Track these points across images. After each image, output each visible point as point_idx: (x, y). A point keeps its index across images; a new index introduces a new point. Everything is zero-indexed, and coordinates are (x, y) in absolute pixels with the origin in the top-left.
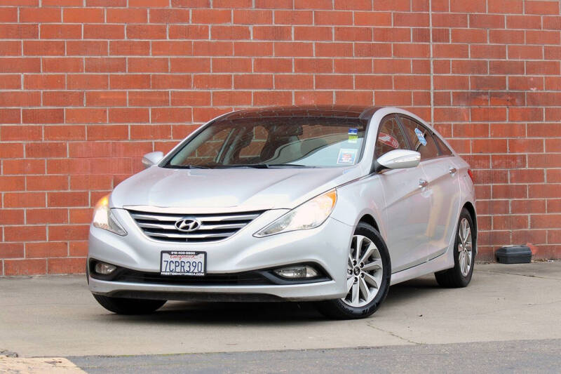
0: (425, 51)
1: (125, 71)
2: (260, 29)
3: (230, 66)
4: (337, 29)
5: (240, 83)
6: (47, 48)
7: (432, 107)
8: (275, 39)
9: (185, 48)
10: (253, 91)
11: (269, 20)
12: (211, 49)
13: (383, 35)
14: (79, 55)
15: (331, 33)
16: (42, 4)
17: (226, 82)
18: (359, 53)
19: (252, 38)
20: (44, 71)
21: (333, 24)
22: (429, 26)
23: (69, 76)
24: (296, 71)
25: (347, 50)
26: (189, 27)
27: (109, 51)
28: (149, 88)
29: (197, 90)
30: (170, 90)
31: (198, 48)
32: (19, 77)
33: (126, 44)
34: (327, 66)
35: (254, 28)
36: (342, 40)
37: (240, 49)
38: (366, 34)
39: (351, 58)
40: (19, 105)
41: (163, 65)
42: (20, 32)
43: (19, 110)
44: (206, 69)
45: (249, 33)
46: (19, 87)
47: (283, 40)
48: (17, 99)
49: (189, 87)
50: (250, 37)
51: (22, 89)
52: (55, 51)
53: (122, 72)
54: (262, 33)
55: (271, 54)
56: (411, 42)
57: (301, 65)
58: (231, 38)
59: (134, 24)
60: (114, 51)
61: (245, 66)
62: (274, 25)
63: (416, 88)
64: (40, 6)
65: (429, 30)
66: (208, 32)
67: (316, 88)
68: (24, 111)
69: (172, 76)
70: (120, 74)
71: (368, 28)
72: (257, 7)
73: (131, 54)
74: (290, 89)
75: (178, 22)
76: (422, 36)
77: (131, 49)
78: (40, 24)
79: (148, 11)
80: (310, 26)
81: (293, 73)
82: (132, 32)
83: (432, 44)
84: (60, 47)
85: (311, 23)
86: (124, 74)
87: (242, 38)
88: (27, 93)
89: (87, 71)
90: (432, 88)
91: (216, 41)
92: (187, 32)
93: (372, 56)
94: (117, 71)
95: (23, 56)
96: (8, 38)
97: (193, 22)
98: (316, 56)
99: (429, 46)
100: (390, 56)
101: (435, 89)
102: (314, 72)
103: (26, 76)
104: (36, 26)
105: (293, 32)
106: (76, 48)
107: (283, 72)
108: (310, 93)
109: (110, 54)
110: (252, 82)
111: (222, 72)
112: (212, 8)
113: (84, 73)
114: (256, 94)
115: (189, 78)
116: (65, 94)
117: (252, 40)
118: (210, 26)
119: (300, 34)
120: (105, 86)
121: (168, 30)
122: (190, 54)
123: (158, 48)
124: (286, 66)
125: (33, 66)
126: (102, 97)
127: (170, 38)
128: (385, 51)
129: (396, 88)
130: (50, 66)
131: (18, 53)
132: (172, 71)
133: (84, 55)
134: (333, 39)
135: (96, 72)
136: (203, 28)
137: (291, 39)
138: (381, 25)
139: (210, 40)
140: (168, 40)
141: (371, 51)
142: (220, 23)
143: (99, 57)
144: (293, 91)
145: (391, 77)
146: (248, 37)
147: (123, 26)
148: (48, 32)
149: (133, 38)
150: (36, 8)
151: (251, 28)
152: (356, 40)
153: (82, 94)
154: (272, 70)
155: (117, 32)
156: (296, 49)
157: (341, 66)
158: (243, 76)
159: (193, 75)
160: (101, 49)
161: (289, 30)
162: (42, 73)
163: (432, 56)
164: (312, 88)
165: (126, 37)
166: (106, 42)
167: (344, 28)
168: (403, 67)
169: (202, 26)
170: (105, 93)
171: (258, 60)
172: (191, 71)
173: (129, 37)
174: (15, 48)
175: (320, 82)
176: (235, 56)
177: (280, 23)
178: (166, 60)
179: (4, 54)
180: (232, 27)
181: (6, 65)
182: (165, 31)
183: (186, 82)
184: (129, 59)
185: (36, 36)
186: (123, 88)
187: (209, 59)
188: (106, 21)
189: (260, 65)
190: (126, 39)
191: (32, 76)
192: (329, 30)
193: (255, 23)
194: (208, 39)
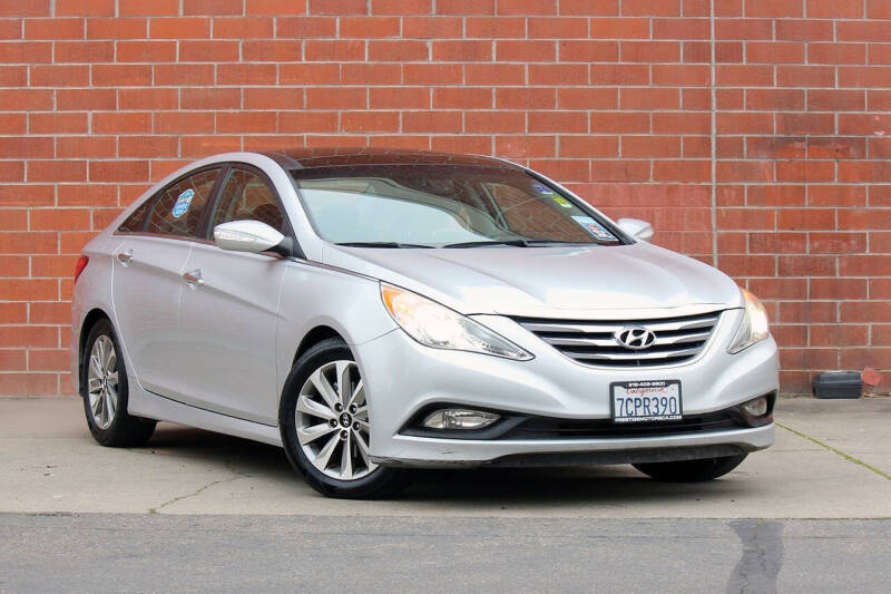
0: (703, 76)
1: (239, 108)
2: (444, 45)
3: (397, 99)
4: (564, 44)
5: (411, 123)
6: (126, 75)
7: (714, 160)
8: (467, 60)
9: (329, 74)
10: (431, 135)
11: (457, 31)
12: (367, 75)
13: (637, 52)
14: (173, 84)
15: (554, 50)
16: (120, 12)
17: (391, 122)
18: (597, 79)
19: (430, 58)
20: (122, 107)
21: (557, 37)
22: (709, 38)
23: (157, 115)
24: (497, 107)
25: (579, 76)
26: (335, 43)
27: (215, 78)
28: (274, 130)
29: (346, 135)
30: (305, 135)
31: (351, 74)
32: (85, 116)
33: (240, 68)
34: (547, 99)
35: (434, 44)
36: (571, 60)
37: (412, 74)
38: (610, 52)
39: (586, 87)
40: (85, 155)
41: (295, 98)
42: (88, 53)
43: (85, 162)
44: (360, 103)
45: (427, 50)
46: (85, 131)
47: (480, 59)
48: (82, 147)
49: (334, 129)
50: (428, 57)
51: (90, 134)
52: (138, 80)
53: (235, 108)
54: (444, 51)
55: (461, 82)
56: (681, 63)
57: (505, 97)
58: (398, 60)
59: (254, 40)
60: (223, 79)
61: (421, 99)
62: (464, 38)
63: (688, 131)
64: (117, 16)
65: (709, 44)
66: (363, 51)
67: (530, 131)
68: (91, 164)
69: (309, 115)
70: (231, 111)
71: (612, 43)
72: (439, 13)
73: (247, 83)
74: (488, 132)
75: (318, 35)
76: (699, 53)
77: (248, 74)
78: (116, 41)
79: (275, 20)
80: (521, 40)
81: (494, 109)
82: (250, 51)
83: (713, 65)
84: (145, 74)
85: (524, 36)
86: (237, 111)
87: (414, 60)
88: (95, 139)
89: (183, 107)
90: (714, 131)
91: (375, 63)
92: (331, 51)
93: (619, 84)
94: (227, 108)
95: (91, 87)
96: (70, 61)
97: (341, 36)
98: (531, 82)
99: (708, 69)
100: (647, 84)
101: (718, 133)
102: (525, 108)
103: (95, 115)
104: (109, 45)
105: (494, 48)
106: (169, 75)
107: (478, 107)
108: (520, 138)
109: (218, 83)
110: (430, 123)
111: (384, 108)
112: (370, 15)
113: (179, 110)
114: (435, 139)
115: (333, 117)
116: (151, 141)
117: (430, 61)
118: (367, 41)
119: (505, 51)
120: (210, 129)
121: (303, 49)
122: (336, 82)
123: (290, 74)
124: (483, 99)
125: (107, 101)
126: (204, 144)
127: (307, 60)
128: (641, 75)
129: (655, 131)
130: (128, 100)
131: (83, 82)
132: (308, 107)
133: (180, 84)
134: (557, 58)
135: (197, 108)
136: (357, 45)
137: (491, 59)
138: (632, 38)
139: (366, 61)
140: (304, 61)
141: (616, 76)
142: (383, 36)
143: (201, 87)
144: (494, 136)
145: (647, 115)
146: (425, 57)
147: (237, 43)
148: (128, 52)
149: (251, 60)
150: (111, 18)
151: (429, 43)
152: (593, 60)
153: (175, 140)
154: (460, 104)
155: (227, 51)
156: (497, 74)
157: (569, 99)
158: (417, 113)
159: (340, 112)
160: (204, 75)
161: (488, 46)
162: (118, 111)
163: (713, 83)
164: (522, 130)
165: (241, 58)
166: (212, 66)
167: (573, 43)
168: (669, 99)
169: (354, 42)
170: (210, 139)
171: (440, 89)
172: (338, 107)
173: (245, 58)
174: (80, 76)
175: (536, 123)
176: (405, 84)
177: (474, 37)
178: (300, 91)
179: (64, 84)
180: (400, 43)
181: (66, 100)
182: (300, 50)
183: (330, 123)
184: (245, 90)
185: (110, 58)
186: (236, 132)
187: (365, 89)
188: (211, 36)
189: (442, 98)
190: (241, 61)
191: (104, 114)
192: (551, 45)
193: (435, 37)
194: (363, 60)
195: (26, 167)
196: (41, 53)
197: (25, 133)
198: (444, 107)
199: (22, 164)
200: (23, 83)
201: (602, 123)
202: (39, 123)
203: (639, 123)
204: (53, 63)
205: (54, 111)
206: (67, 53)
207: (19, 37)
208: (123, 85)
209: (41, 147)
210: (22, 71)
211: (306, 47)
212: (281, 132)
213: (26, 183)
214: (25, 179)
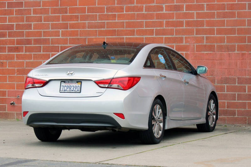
1: (105, 28)
2: (168, 6)
3: (154, 24)
4: (207, 5)
5: (158, 33)
6: (71, 18)
8: (176, 11)
9: (132, 17)
10: (164, 36)
11: (173, 1)
12: (144, 17)
13: (232, 7)
14: (85, 21)
15: (204, 7)
17: (151, 32)
18: (218, 17)
19: (164, 11)
20: (70, 28)
21: (205, 2)
23: (80, 31)
24: (185, 27)
25: (212, 16)
26: (134, 6)
27: (98, 18)
28: (115, 36)
29: (137, 37)
30: (125, 37)
31: (139, 16)
32: (59, 31)
33: (105, 15)
34: (202, 24)
36: (210, 10)
37: (159, 16)
38: (223, 7)
39: (215, 19)
40: (59, 44)
41: (122, 25)
42: (60, 11)
43: (59, 46)
44: (142, 26)
45: (163, 8)
46: (59, 36)
47: (180, 11)
48: (58, 41)
49: (134, 35)
50: (163, 10)
51: (61, 37)
52: (75, 20)
53: (104, 28)
54: (169, 8)
55: (174, 18)
56: (247, 10)
57: (188, 24)
58: (154, 11)
59: (109, 6)
60: (100, 19)
61: (161, 24)
62: (175, 4)
63: (249, 34)
66: (143, 8)
67: (196, 35)
68: (61, 47)
69: (126, 30)
70: (103, 29)
71: (223, 4)
73: (107, 20)
74: (183, 35)
75: (129, 4)
77: (107, 17)
78: (68, 7)
80: (193, 4)
81: (184, 28)
82: (109, 10)
84: (77, 17)
85: (194, 2)
86: (104, 29)
87: (159, 11)
88: (62, 39)
89: (88, 28)
91: (147, 12)
92: (133, 9)
93: (226, 18)
94: (101, 28)
95: (61, 22)
96: (55, 14)
97: (136, 4)
98: (196, 18)
100: (235, 18)
102: (195, 27)
103: (62, 31)
104: (66, 8)
105: (185, 7)
106: (84, 18)
107: (179, 27)
108: (193, 37)
109: (99, 20)
110: (164, 32)
111: (149, 27)
113: (87, 29)
114: (165, 38)
115: (134, 31)
116: (78, 39)
117: (164, 12)
118: (144, 5)
119: (188, 8)
120: (96, 35)
121: (125, 9)
122: (134, 19)
123: (120, 17)
124: (181, 24)
125: (65, 26)
126: (94, 40)
127: (126, 12)
128: (233, 15)
129: (238, 34)
130: (72, 26)
131: (59, 21)
132: (126, 28)
133: (87, 21)
134: (205, 10)
135: (92, 29)
136: (141, 7)
137: (183, 11)
138: (231, 2)
139: (144, 12)
141: (225, 15)
142: (149, 4)
143: (94, 22)
144: (184, 36)
145: (235, 28)
146: (162, 10)
147: (105, 7)
148: (72, 10)
149: (109, 12)
151: (164, 6)
152: (217, 10)
153: (86, 39)
154: (174, 26)
155: (101, 10)
156: (186, 15)
157: (209, 23)
158: (160, 29)
159: (136, 29)
160: (94, 18)
161: (183, 6)
162: (69, 30)
164: (194, 35)
166: (97, 15)
167: (211, 4)
168: (243, 23)
169: (140, 6)
170: (96, 38)
171: (167, 21)
172: (135, 27)
173: (107, 12)
174: (58, 19)
175: (198, 32)
176: (156, 19)
177: (178, 3)
178: (123, 22)
179: (53, 21)
180: (154, 6)
181: (54, 26)
182: (124, 9)
183: (132, 33)
184: (107, 22)
185: (66, 13)
186: (104, 36)
187: (143, 21)
188: (97, 5)
189: (168, 24)
190: (105, 13)
191: (65, 31)
192: (203, 5)
193: (166, 3)
194: (143, 11)
195: (42, 48)
196: (46, 11)
197: (41, 37)
198: (168, 27)
199: (41, 47)
200: (41, 21)
201: (220, 32)
202: (46, 34)
203: (232, 31)
204: (50, 15)
205: (50, 30)
206: (54, 11)
207: (40, 6)
208: (70, 21)
209: (46, 41)
210: (41, 17)
211: (125, 8)
212: (117, 36)
213: (42, 53)
214: (42, 52)
